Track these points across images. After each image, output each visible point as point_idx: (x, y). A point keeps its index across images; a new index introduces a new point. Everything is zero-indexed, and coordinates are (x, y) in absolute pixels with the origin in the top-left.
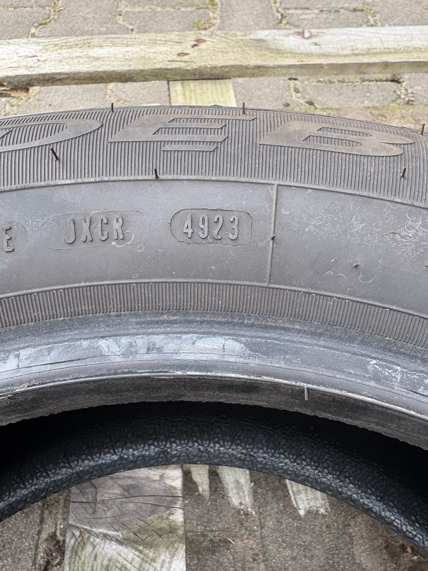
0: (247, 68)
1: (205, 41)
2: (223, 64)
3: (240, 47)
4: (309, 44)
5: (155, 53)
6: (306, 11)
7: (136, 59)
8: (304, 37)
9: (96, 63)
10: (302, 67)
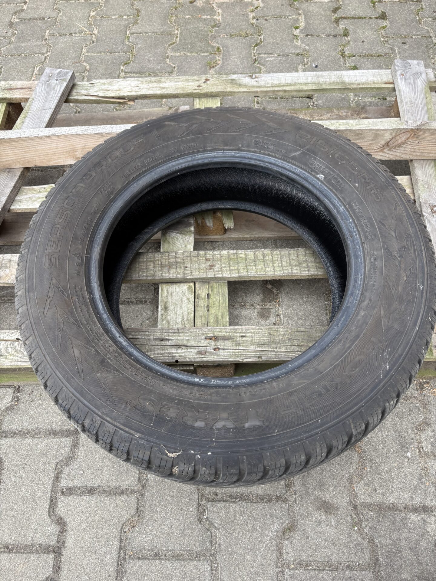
1: (209, 80)
3: (224, 83)
4: (254, 82)
5: (188, 85)
6: (270, 55)
7: (180, 88)
8: (252, 78)
10: (248, 92)
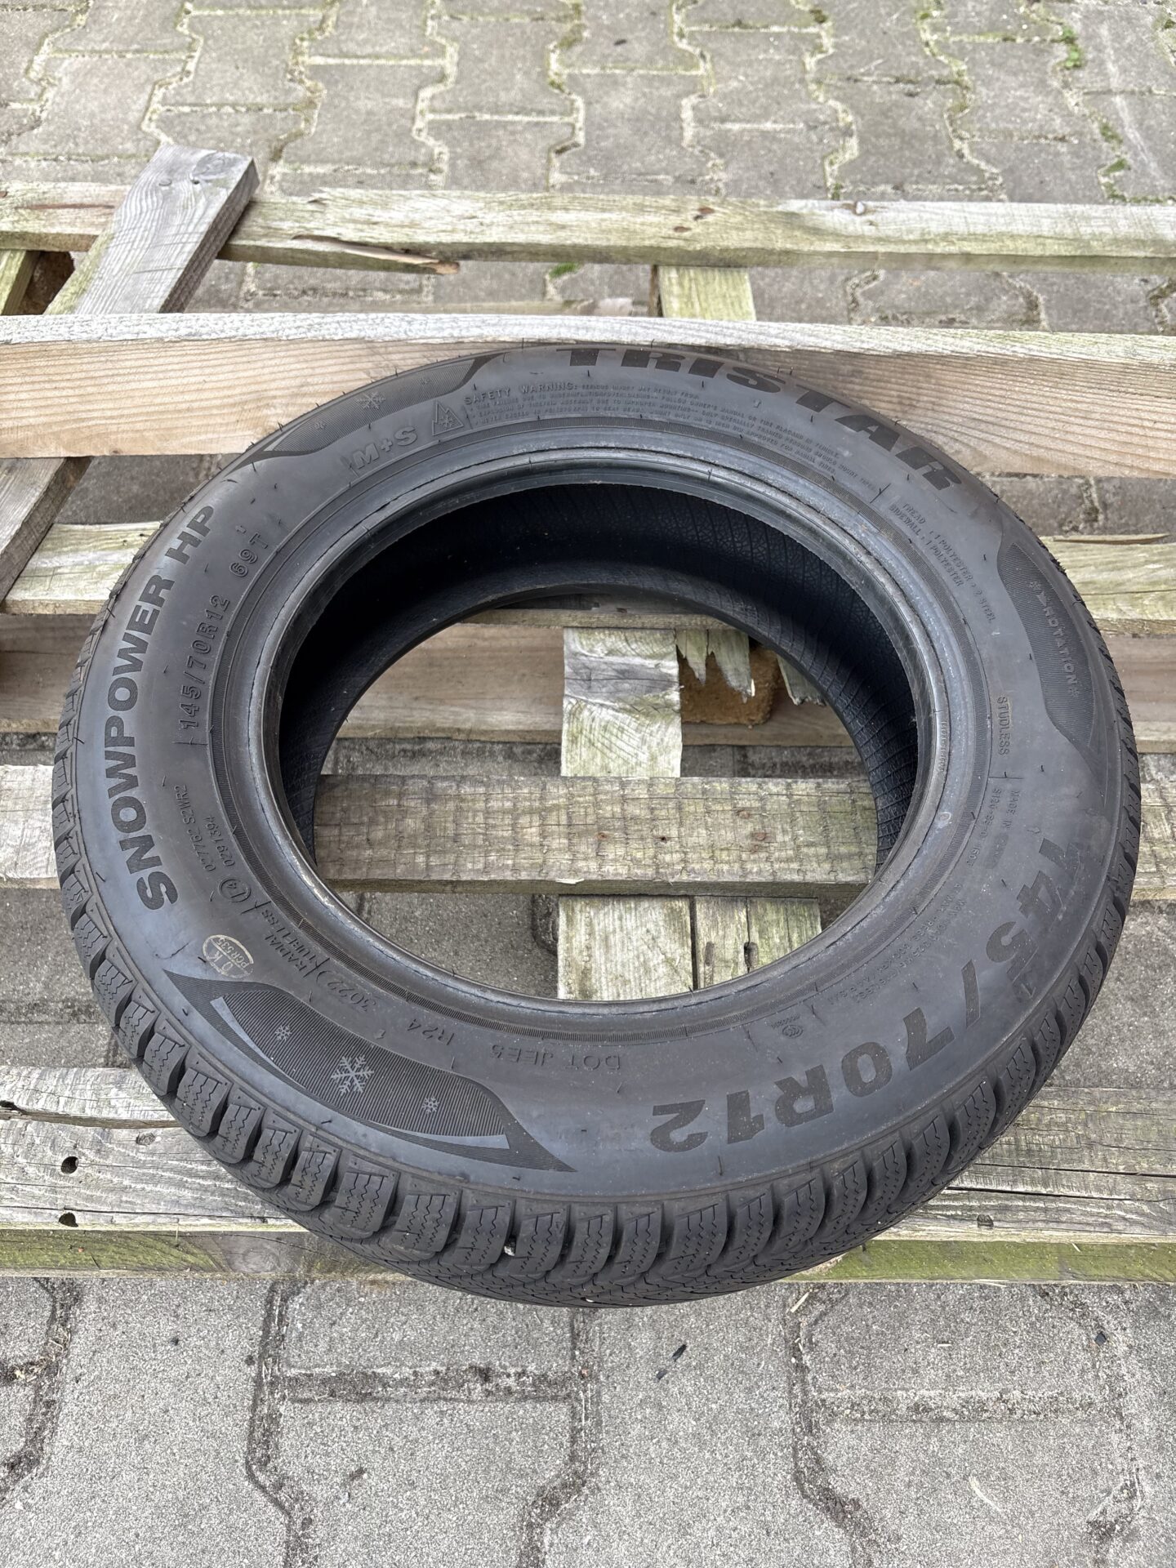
0: (771, 252)
1: (711, 211)
2: (738, 245)
3: (762, 222)
4: (862, 223)
5: (643, 224)
7: (617, 230)
8: (855, 213)
9: (562, 234)
10: (848, 255)
